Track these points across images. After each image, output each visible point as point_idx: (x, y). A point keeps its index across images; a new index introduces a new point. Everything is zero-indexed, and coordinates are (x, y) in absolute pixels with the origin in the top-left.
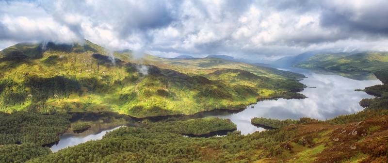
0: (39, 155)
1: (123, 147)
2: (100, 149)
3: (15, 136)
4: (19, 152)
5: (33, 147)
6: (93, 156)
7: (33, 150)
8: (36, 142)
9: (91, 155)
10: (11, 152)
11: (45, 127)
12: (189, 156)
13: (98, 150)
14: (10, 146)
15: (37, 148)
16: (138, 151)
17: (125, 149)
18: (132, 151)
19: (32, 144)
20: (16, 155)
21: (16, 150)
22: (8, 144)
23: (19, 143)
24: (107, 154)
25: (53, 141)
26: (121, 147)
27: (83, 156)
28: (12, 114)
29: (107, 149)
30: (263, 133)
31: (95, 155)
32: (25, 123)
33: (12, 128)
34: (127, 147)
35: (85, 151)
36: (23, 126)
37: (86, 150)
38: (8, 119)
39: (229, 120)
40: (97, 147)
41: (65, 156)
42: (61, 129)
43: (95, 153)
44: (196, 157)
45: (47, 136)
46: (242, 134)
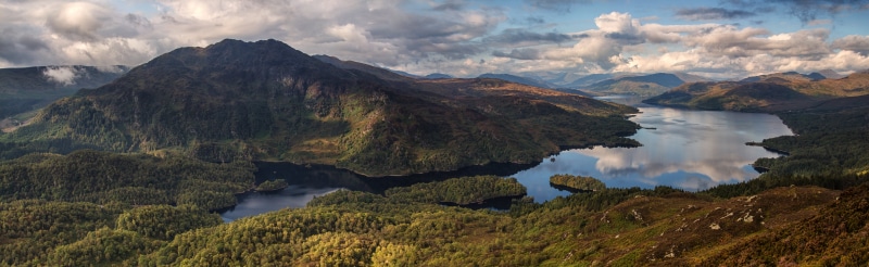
0: (204, 224)
1: (340, 224)
2: (301, 224)
3: (168, 194)
4: (174, 218)
5: (195, 211)
6: (289, 235)
7: (195, 216)
8: (199, 205)
9: (285, 233)
10: (162, 216)
11: (215, 183)
12: (446, 235)
13: (298, 226)
14: (161, 207)
15: (201, 214)
16: (367, 232)
17: (343, 227)
18: (357, 232)
19: (193, 207)
20: (168, 222)
21: (170, 214)
22: (158, 204)
23: (174, 204)
24: (313, 232)
25: (226, 205)
26: (337, 223)
27: (273, 232)
28: (166, 158)
29: (313, 225)
30: (568, 198)
31: (293, 234)
32: (185, 174)
33: (165, 180)
34: (347, 224)
35: (276, 225)
36: (181, 178)
37: (279, 223)
38: (160, 166)
39: (515, 181)
40: (297, 221)
41: (244, 230)
42: (240, 187)
43: (292, 229)
44: (457, 236)
45: (218, 198)
46: (535, 202)
